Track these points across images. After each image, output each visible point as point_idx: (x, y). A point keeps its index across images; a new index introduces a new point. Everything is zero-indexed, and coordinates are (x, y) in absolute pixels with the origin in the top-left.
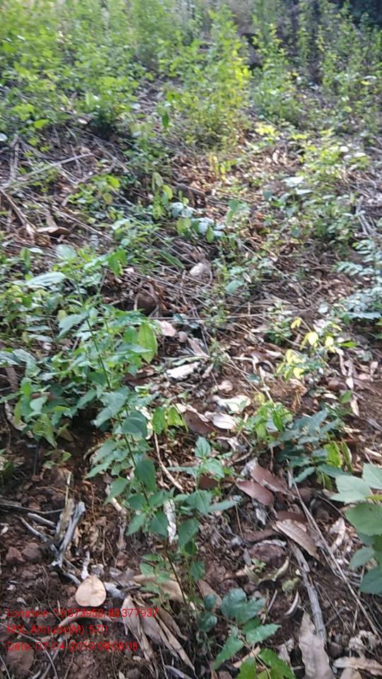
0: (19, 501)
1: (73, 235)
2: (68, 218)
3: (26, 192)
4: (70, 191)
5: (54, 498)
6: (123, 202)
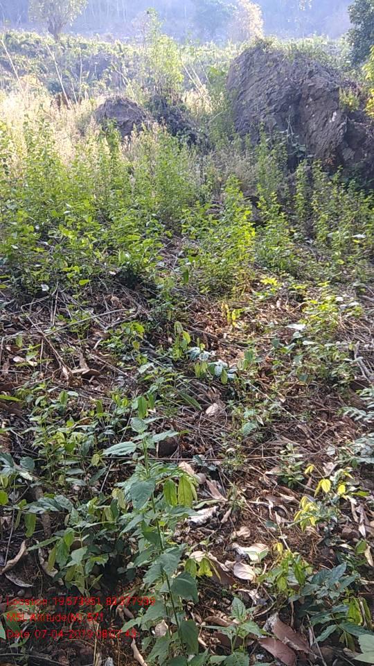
0: (50, 653)
1: (101, 376)
2: (98, 360)
3: (62, 336)
4: (100, 335)
5: (82, 651)
6: (146, 345)
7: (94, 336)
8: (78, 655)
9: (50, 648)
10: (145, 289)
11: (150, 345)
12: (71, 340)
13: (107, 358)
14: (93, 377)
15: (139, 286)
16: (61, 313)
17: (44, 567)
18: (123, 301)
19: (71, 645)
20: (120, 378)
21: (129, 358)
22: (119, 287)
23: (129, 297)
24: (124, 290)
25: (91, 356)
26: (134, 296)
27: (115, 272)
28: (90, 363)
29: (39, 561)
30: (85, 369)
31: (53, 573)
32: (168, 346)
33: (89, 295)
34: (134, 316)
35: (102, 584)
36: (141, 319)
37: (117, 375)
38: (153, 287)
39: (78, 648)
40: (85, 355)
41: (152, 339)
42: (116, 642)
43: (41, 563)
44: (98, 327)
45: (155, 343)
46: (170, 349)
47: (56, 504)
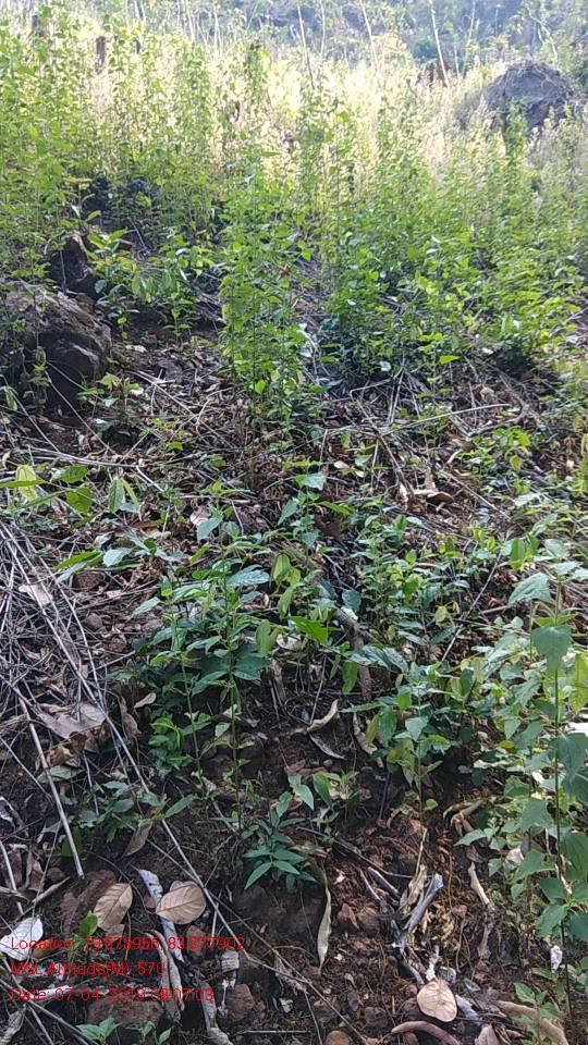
0: (359, 847)
1: (454, 505)
2: (452, 481)
3: (404, 440)
4: (460, 444)
5: (401, 857)
6: (530, 467)
7: (449, 445)
8: (396, 860)
9: (360, 840)
10: (537, 379)
11: (537, 468)
12: (415, 446)
13: (466, 478)
14: (442, 504)
15: (528, 374)
16: (406, 406)
17: (360, 739)
18: (499, 396)
19: (388, 845)
20: (483, 511)
21: (500, 483)
22: (496, 374)
23: (509, 389)
24: (503, 378)
25: (442, 474)
26: (519, 389)
27: (493, 349)
28: (439, 483)
29: (353, 730)
30: (432, 491)
31: (371, 750)
32: (564, 472)
33: (447, 382)
34: (515, 420)
35: (436, 782)
36: (527, 425)
37: (479, 507)
38: (552, 377)
39: (396, 852)
40: (433, 469)
41: (541, 458)
42: (447, 860)
43: (356, 733)
44: (456, 432)
45: (545, 465)
46: (569, 478)
47: (385, 658)
